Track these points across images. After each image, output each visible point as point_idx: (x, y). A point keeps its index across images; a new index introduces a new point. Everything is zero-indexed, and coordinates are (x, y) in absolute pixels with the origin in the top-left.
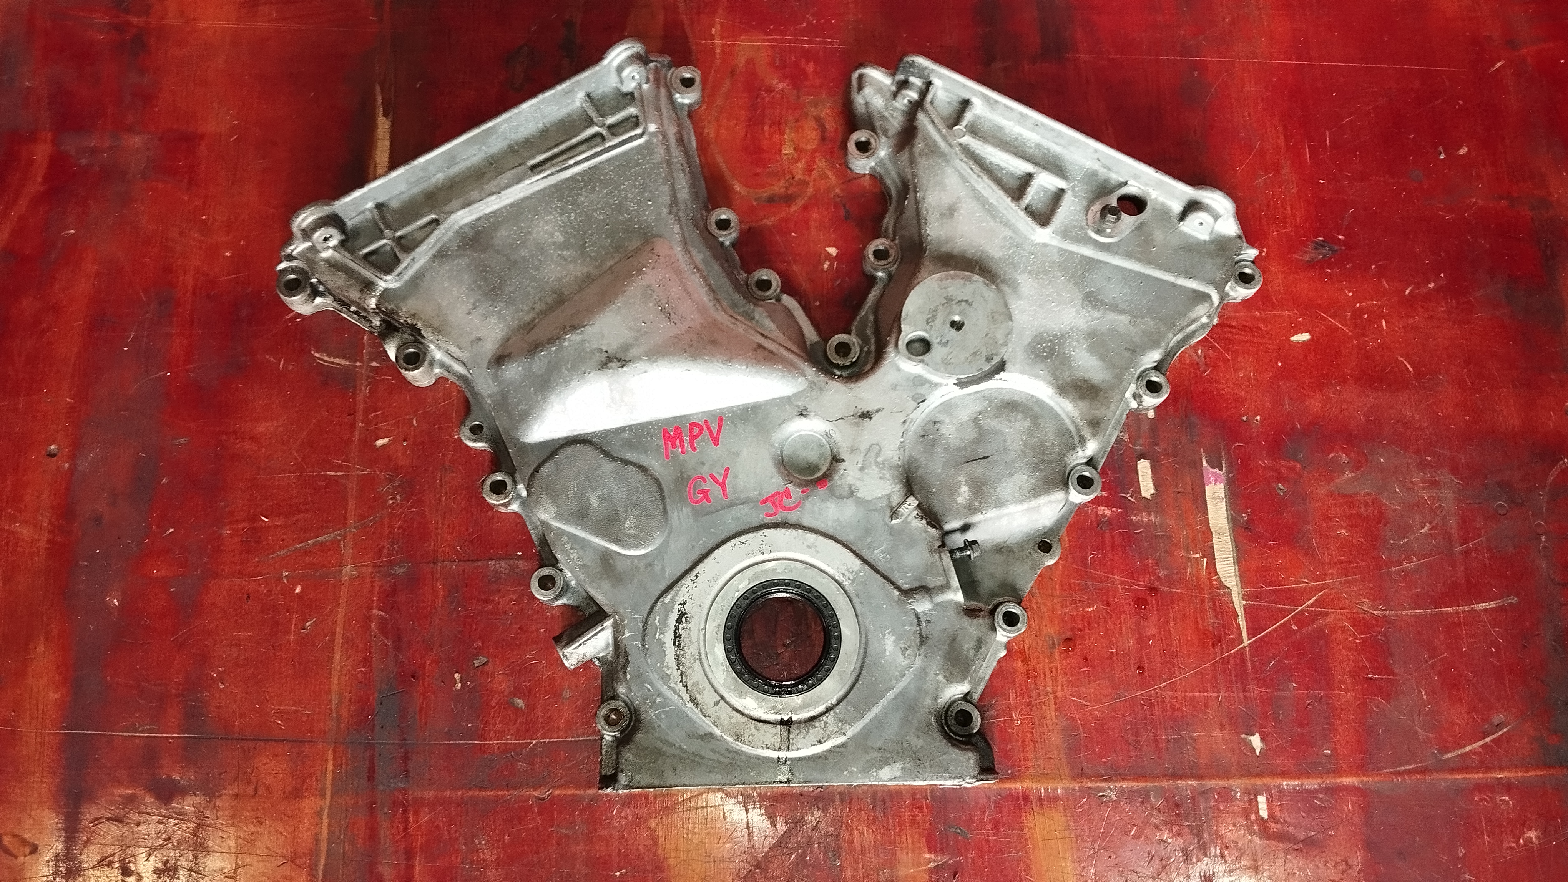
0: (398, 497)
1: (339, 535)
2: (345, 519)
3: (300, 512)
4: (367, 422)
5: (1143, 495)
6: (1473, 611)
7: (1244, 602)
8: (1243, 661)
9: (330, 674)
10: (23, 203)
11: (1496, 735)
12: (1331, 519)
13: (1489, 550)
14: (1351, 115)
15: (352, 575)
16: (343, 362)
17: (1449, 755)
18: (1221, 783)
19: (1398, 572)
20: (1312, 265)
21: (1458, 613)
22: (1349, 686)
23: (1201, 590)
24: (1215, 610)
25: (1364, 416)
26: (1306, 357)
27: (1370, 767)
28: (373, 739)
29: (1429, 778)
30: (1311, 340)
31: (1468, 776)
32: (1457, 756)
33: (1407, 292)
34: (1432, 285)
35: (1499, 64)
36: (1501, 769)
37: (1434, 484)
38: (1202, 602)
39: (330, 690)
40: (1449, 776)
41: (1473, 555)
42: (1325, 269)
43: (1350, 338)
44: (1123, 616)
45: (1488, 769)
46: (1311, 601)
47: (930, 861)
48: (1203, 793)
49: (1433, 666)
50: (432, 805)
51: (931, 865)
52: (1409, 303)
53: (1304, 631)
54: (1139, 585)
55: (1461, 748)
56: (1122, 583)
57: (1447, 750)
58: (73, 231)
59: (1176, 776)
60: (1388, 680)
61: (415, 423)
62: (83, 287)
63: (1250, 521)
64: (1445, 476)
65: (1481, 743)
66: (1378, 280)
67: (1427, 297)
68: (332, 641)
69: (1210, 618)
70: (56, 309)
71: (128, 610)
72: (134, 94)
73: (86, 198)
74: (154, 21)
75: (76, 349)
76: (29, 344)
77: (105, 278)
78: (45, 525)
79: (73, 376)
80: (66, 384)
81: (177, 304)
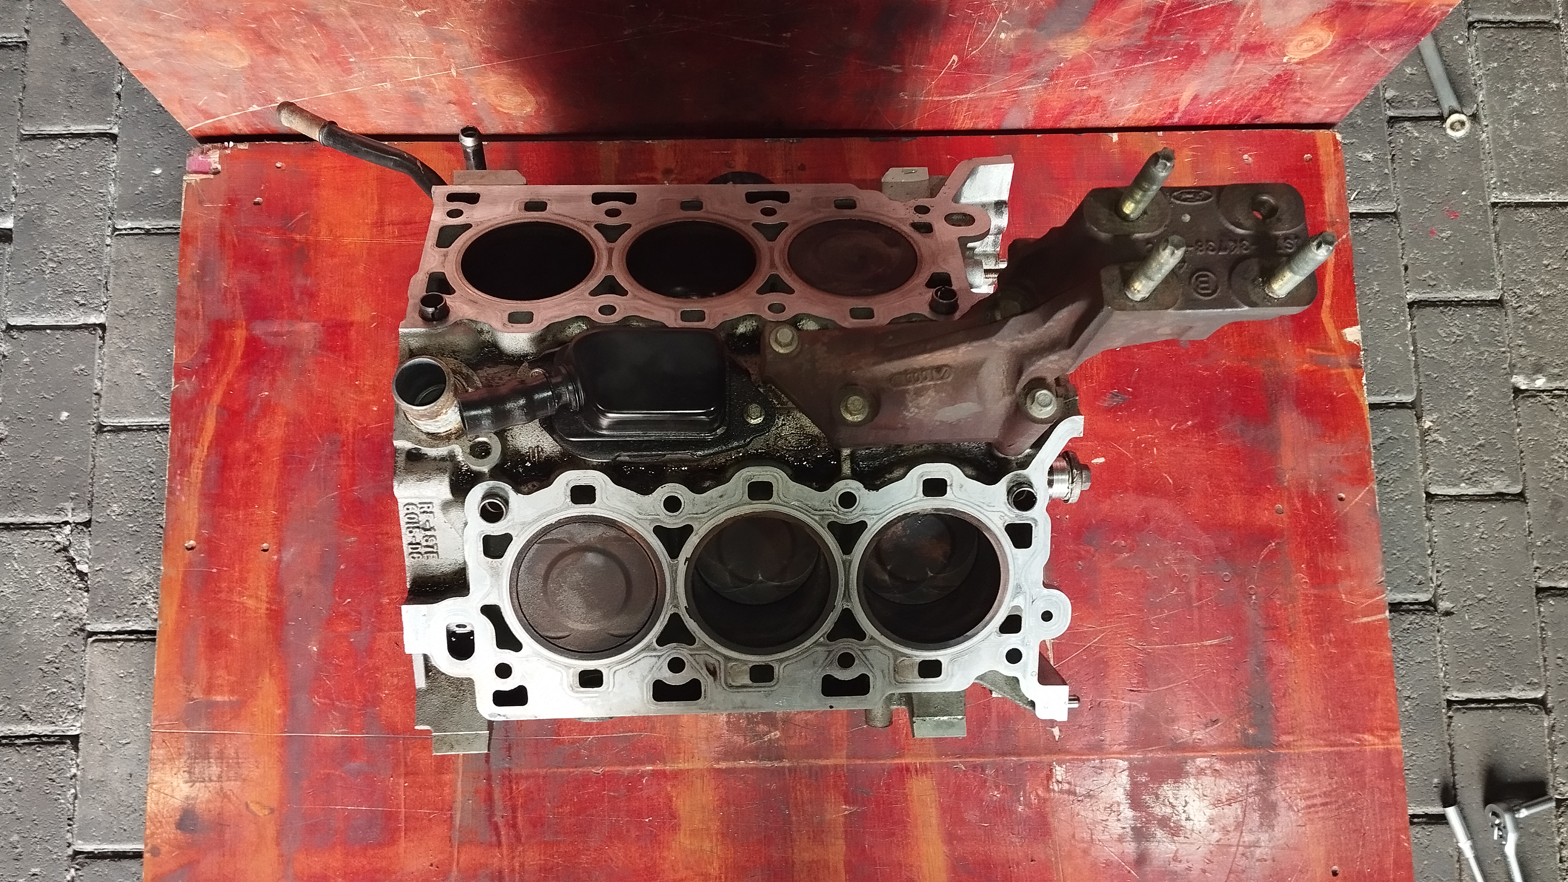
6: (1203, 645)
7: (1053, 641)
10: (230, 374)
11: (1214, 727)
12: (1112, 585)
13: (1216, 604)
17: (1180, 739)
18: (1032, 759)
19: (1154, 620)
20: (1109, 410)
21: (1193, 647)
22: (1118, 696)
25: (1138, 514)
26: (1101, 474)
29: (1167, 754)
30: (1106, 462)
33: (1172, 428)
34: (1190, 423)
36: (1215, 750)
37: (1182, 561)
41: (1205, 608)
42: (1117, 412)
43: (1132, 461)
46: (1096, 640)
47: (846, 810)
50: (527, 777)
51: (846, 813)
52: (1172, 436)
53: (1091, 659)
57: (1179, 736)
58: (267, 393)
60: (1143, 692)
62: (278, 432)
64: (1190, 555)
66: (1153, 419)
67: (1186, 431)
70: (260, 449)
71: (324, 654)
72: (302, 293)
73: (274, 369)
74: (311, 238)
75: (275, 477)
76: (243, 474)
77: (291, 427)
78: (264, 598)
79: (275, 496)
80: (271, 502)
81: (343, 445)
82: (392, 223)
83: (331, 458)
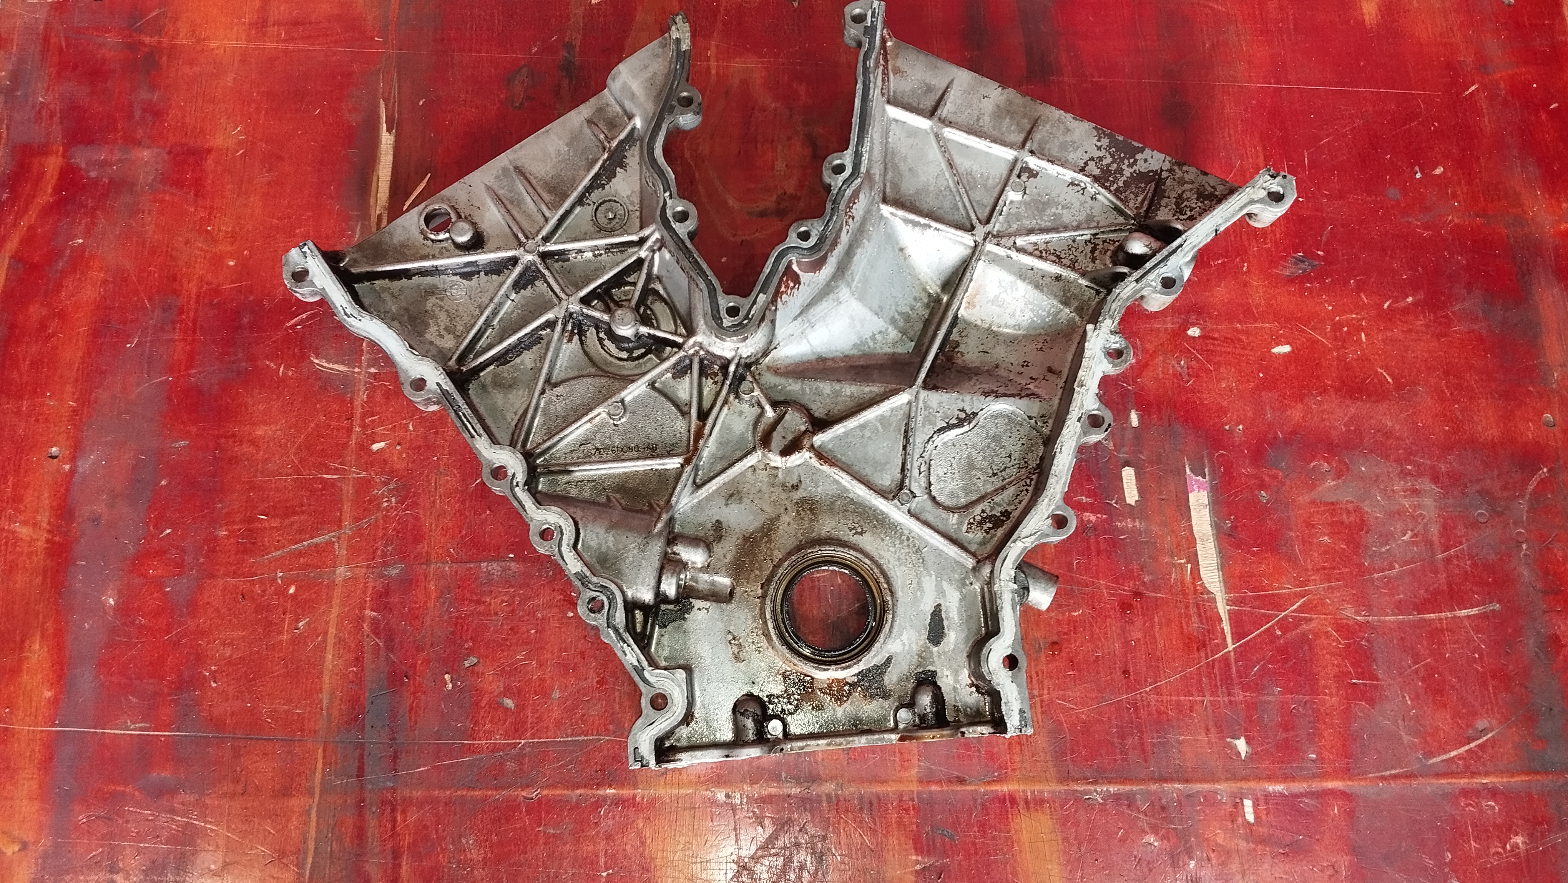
0: (393, 500)
1: (334, 537)
2: (340, 521)
3: (295, 513)
4: (364, 426)
5: (1128, 502)
6: (1455, 617)
7: (1228, 607)
8: (1228, 665)
9: (322, 673)
10: (33, 214)
11: (1481, 741)
12: (1313, 526)
13: (1471, 557)
14: (1328, 136)
15: (346, 576)
16: (341, 368)
17: (1434, 760)
18: (1206, 787)
19: (1381, 579)
20: (1291, 280)
21: (1441, 619)
22: (1334, 691)
23: (1185, 593)
24: (1200, 615)
25: (1345, 425)
26: (1287, 368)
27: (1356, 771)
28: (363, 738)
29: (1414, 783)
30: (1292, 352)
31: (1454, 781)
32: (1443, 761)
33: (1386, 306)
34: (1410, 299)
35: (1473, 88)
36: (1486, 774)
37: (1415, 492)
38: (1187, 607)
39: (321, 689)
40: (1434, 781)
41: (1455, 562)
42: (1304, 283)
43: (1330, 350)
44: (1108, 620)
45: (1473, 774)
46: (1295, 607)
47: (917, 862)
48: (1189, 796)
49: (1416, 672)
50: (421, 804)
51: (918, 867)
52: (1389, 317)
53: (1288, 636)
54: (1124, 590)
55: (1446, 753)
56: (1108, 588)
57: (1430, 754)
58: (80, 241)
59: (1163, 780)
60: (1372, 686)
61: (411, 428)
62: (90, 293)
63: (1234, 528)
64: (1426, 484)
65: (1467, 748)
66: (1358, 294)
67: (1406, 311)
68: (325, 641)
69: (1195, 623)
70: (62, 315)
71: (123, 609)
72: (144, 110)
73: (94, 209)
74: (165, 41)
75: (80, 354)
76: (34, 349)
77: (111, 286)
78: (44, 525)
79: (76, 380)
80: (69, 388)
81: (181, 311)
82: (278, 23)
83: (162, 329)
